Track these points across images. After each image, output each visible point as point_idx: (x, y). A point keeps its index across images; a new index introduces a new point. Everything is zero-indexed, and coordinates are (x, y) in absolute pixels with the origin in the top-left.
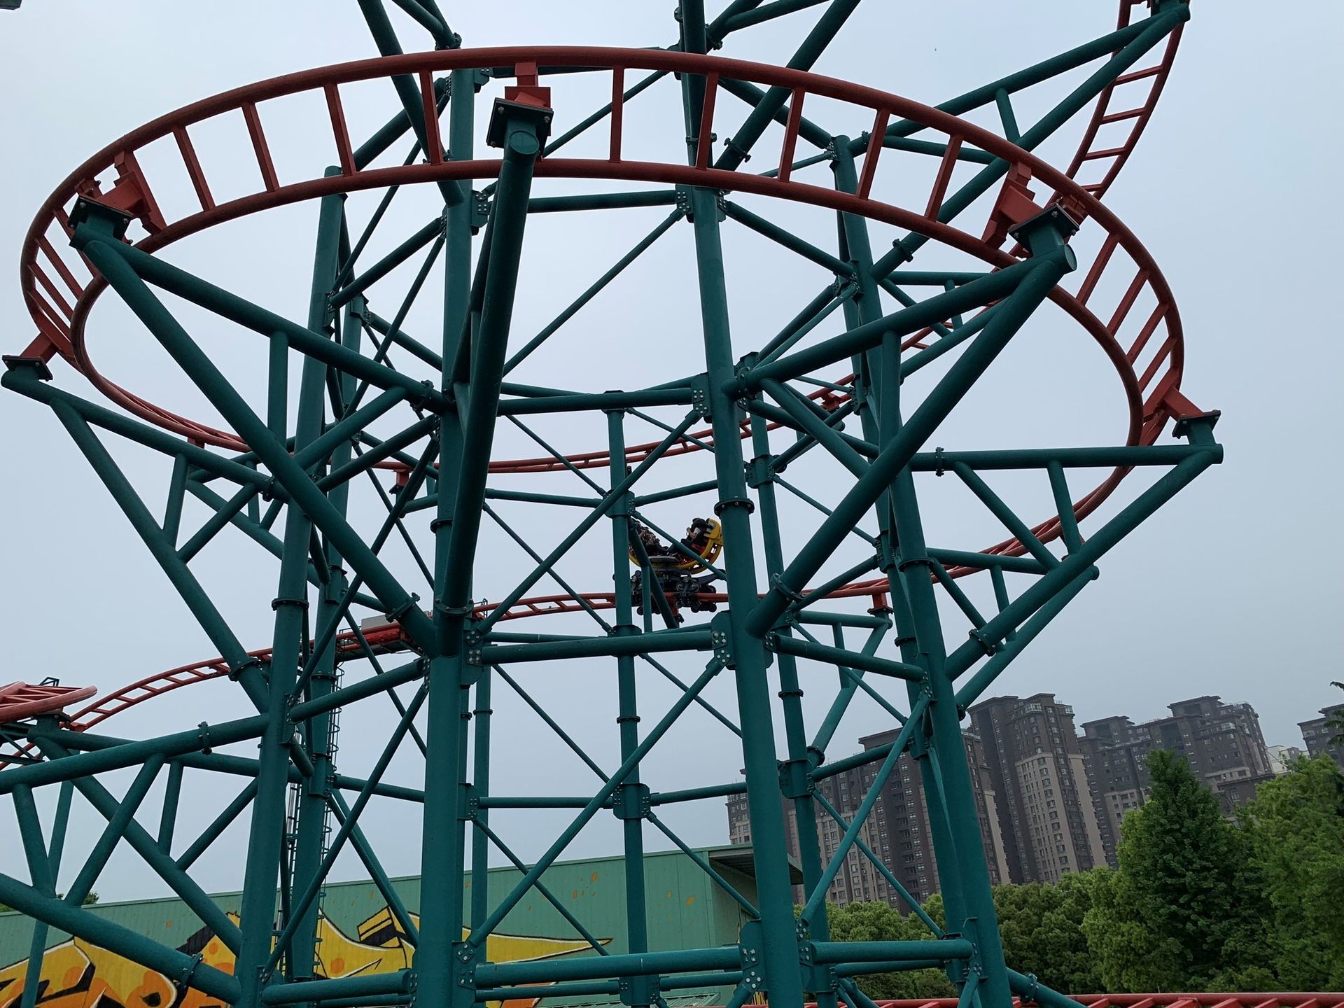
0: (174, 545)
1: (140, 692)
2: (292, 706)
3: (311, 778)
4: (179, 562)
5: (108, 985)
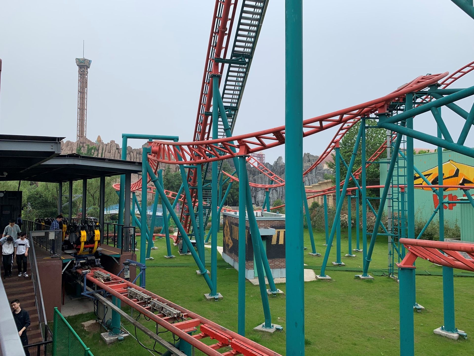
5: (465, 175)
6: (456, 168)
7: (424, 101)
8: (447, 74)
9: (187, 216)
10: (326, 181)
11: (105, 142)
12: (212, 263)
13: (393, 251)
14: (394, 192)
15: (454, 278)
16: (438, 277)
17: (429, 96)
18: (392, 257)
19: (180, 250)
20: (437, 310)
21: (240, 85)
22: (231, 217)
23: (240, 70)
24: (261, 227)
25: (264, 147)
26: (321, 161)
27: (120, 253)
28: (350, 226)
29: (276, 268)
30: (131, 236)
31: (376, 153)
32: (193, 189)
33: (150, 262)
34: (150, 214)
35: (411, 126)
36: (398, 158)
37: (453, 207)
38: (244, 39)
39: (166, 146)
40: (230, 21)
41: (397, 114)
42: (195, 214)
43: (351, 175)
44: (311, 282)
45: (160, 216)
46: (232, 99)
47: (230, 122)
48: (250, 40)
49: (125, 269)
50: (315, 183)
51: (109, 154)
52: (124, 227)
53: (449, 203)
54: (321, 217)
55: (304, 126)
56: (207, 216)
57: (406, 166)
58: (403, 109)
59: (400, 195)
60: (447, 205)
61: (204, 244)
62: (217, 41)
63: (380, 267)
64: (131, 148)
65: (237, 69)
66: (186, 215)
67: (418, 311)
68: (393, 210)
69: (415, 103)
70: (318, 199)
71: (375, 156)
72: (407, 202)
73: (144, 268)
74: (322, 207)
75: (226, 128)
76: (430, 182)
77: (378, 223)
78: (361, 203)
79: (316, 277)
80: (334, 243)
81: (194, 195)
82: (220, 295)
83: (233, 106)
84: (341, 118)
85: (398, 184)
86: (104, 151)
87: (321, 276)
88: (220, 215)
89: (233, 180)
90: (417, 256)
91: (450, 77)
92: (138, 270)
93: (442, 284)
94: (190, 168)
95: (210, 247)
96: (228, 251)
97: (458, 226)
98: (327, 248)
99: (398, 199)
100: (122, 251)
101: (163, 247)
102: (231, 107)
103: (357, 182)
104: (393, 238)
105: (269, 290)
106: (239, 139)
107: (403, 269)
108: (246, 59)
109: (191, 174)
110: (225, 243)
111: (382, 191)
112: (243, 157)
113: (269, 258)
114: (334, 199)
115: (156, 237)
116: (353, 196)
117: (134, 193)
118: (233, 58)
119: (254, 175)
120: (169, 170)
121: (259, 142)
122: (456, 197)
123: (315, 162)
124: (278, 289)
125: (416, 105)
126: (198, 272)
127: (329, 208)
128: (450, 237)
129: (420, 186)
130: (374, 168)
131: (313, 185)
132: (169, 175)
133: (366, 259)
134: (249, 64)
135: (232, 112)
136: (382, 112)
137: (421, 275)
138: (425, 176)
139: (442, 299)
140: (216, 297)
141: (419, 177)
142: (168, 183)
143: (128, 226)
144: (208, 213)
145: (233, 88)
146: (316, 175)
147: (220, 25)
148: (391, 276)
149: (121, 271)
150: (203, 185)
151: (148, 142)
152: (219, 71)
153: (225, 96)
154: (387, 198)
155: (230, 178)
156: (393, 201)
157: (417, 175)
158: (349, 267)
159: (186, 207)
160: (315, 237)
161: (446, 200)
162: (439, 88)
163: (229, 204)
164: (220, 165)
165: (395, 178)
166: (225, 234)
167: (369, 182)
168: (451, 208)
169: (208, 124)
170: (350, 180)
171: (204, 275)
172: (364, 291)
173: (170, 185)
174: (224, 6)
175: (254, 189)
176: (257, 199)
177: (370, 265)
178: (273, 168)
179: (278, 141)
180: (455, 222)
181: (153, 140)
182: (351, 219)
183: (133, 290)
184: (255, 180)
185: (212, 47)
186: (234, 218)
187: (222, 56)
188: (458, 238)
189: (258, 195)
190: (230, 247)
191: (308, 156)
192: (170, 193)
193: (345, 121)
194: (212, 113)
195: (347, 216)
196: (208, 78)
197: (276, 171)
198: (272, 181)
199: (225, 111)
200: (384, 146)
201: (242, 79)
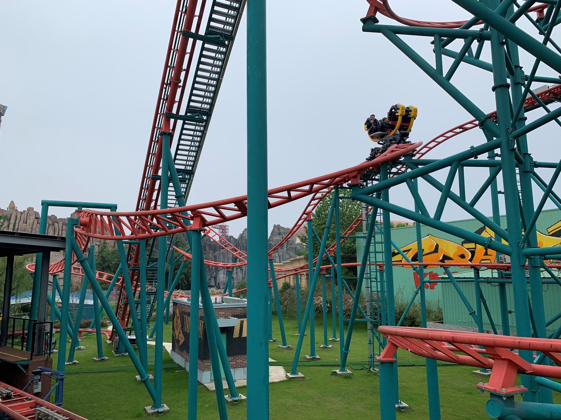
0: (442, 75)
1: (442, 139)
2: (511, 132)
3: (523, 164)
4: (446, 81)
5: (445, 251)
6: (436, 243)
7: (400, 171)
8: (421, 144)
9: (126, 305)
10: (298, 257)
11: (20, 210)
12: (155, 365)
13: (373, 339)
14: (372, 270)
15: (438, 368)
16: (422, 367)
17: (405, 166)
18: (372, 346)
19: (115, 350)
20: (422, 407)
21: (197, 145)
22: (183, 305)
23: (197, 128)
24: (220, 316)
25: (225, 219)
26: (292, 235)
27: (30, 358)
28: (325, 311)
29: (238, 367)
30: (47, 333)
31: (352, 226)
32: (134, 271)
33: (73, 368)
34: (77, 303)
35: (387, 198)
36: (375, 232)
37: (435, 286)
38: (202, 93)
39: (99, 216)
40: (185, 72)
41: (372, 184)
42: (136, 302)
43: (324, 251)
44: (281, 382)
45: (91, 305)
46: (187, 161)
47: (184, 188)
48: (209, 95)
49: (35, 380)
50: (286, 259)
51: (25, 224)
52: (37, 322)
53: (430, 283)
54: (293, 301)
55: (269, 196)
56: (152, 305)
57: (383, 241)
58: (379, 179)
59: (378, 273)
60: (428, 284)
61: (147, 340)
62: (168, 94)
63: (360, 360)
64: (56, 217)
65: (193, 127)
66: (124, 303)
67: (402, 410)
68: (371, 291)
69: (390, 173)
70: (290, 279)
71: (351, 228)
72: (385, 282)
73: (62, 377)
74: (294, 288)
75: (179, 195)
76: (410, 259)
77: (356, 306)
78: (336, 283)
79: (287, 375)
80: (308, 332)
81: (136, 277)
82: (166, 407)
83: (188, 169)
84: (311, 187)
85: (376, 262)
86: (17, 221)
87: (293, 373)
88: (169, 302)
89: (187, 257)
90: (397, 347)
91: (425, 146)
92: (53, 381)
93: (426, 375)
94: (130, 244)
95: (154, 343)
96: (179, 349)
97: (440, 307)
98: (299, 338)
99: (376, 278)
100: (32, 355)
101: (92, 346)
102: (186, 170)
103: (332, 259)
104: (373, 324)
105: (229, 396)
106: (194, 209)
107: (382, 363)
108: (203, 116)
109: (132, 252)
110: (175, 338)
111: (359, 269)
112: (198, 232)
113: (229, 355)
114: (307, 279)
115: (83, 333)
116: (328, 276)
117: (55, 276)
118: (188, 114)
119: (215, 250)
120: (105, 245)
121: (217, 213)
122: (437, 275)
123: (286, 235)
124: (240, 394)
125: (391, 175)
126: (138, 377)
127: (302, 289)
128: (433, 320)
129: (399, 263)
130: (351, 243)
131: (284, 262)
132: (105, 252)
133: (344, 351)
134: (207, 121)
135: (186, 176)
136: (355, 183)
137: (403, 366)
138: (404, 251)
139: (427, 393)
140: (160, 410)
141: (398, 253)
142: (103, 261)
143: (43, 322)
144: (154, 300)
145: (188, 148)
146: (287, 250)
147: (172, 76)
148: (371, 369)
149: (29, 384)
150: (148, 265)
151: (76, 211)
152: (171, 128)
153: (178, 157)
154: (364, 278)
155: (183, 255)
156: (371, 281)
157: (396, 251)
158: (325, 361)
159: (125, 293)
160: (286, 325)
161: (427, 279)
162: (413, 158)
163: (182, 287)
164: (171, 240)
165: (372, 255)
166: (175, 327)
167: (345, 259)
168: (432, 288)
169: (156, 190)
170: (325, 257)
171: (144, 382)
172: (342, 390)
173: (106, 264)
174: (177, 54)
175: (214, 267)
176: (218, 281)
177: (349, 357)
178: (237, 242)
179: (240, 212)
180: (437, 303)
181: (83, 209)
182: (327, 302)
183: (43, 411)
184: (215, 257)
185: (162, 100)
186: (186, 306)
187: (174, 111)
188: (440, 321)
189: (219, 276)
190: (181, 343)
191: (278, 229)
192: (105, 276)
193: (317, 191)
194: (161, 176)
195: (322, 298)
196: (157, 136)
197: (241, 245)
198: (236, 258)
199: (177, 174)
200: (359, 219)
201: (199, 139)
